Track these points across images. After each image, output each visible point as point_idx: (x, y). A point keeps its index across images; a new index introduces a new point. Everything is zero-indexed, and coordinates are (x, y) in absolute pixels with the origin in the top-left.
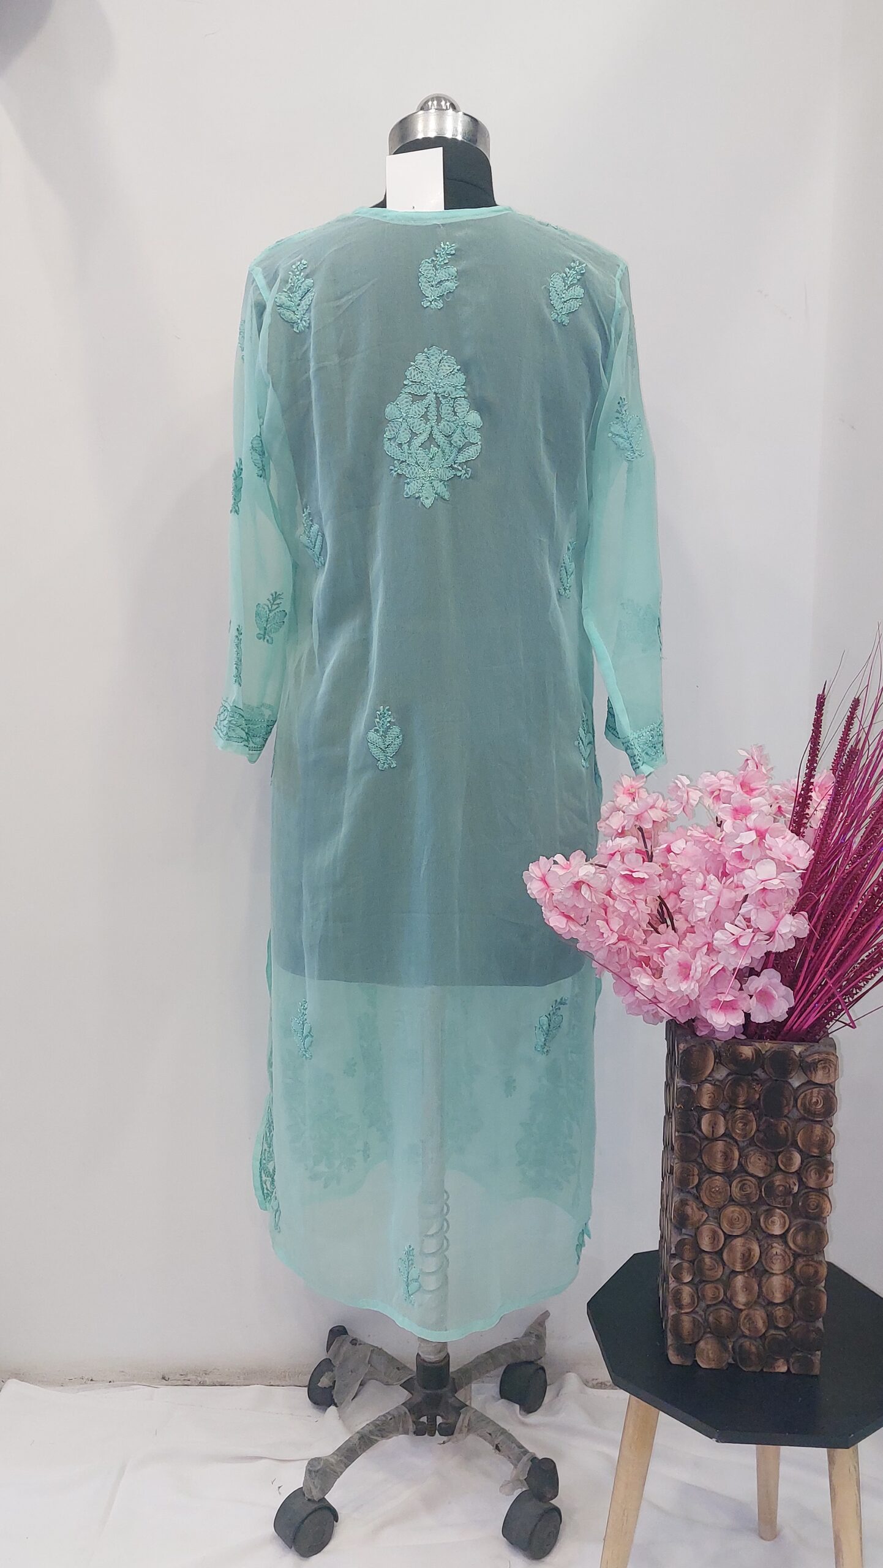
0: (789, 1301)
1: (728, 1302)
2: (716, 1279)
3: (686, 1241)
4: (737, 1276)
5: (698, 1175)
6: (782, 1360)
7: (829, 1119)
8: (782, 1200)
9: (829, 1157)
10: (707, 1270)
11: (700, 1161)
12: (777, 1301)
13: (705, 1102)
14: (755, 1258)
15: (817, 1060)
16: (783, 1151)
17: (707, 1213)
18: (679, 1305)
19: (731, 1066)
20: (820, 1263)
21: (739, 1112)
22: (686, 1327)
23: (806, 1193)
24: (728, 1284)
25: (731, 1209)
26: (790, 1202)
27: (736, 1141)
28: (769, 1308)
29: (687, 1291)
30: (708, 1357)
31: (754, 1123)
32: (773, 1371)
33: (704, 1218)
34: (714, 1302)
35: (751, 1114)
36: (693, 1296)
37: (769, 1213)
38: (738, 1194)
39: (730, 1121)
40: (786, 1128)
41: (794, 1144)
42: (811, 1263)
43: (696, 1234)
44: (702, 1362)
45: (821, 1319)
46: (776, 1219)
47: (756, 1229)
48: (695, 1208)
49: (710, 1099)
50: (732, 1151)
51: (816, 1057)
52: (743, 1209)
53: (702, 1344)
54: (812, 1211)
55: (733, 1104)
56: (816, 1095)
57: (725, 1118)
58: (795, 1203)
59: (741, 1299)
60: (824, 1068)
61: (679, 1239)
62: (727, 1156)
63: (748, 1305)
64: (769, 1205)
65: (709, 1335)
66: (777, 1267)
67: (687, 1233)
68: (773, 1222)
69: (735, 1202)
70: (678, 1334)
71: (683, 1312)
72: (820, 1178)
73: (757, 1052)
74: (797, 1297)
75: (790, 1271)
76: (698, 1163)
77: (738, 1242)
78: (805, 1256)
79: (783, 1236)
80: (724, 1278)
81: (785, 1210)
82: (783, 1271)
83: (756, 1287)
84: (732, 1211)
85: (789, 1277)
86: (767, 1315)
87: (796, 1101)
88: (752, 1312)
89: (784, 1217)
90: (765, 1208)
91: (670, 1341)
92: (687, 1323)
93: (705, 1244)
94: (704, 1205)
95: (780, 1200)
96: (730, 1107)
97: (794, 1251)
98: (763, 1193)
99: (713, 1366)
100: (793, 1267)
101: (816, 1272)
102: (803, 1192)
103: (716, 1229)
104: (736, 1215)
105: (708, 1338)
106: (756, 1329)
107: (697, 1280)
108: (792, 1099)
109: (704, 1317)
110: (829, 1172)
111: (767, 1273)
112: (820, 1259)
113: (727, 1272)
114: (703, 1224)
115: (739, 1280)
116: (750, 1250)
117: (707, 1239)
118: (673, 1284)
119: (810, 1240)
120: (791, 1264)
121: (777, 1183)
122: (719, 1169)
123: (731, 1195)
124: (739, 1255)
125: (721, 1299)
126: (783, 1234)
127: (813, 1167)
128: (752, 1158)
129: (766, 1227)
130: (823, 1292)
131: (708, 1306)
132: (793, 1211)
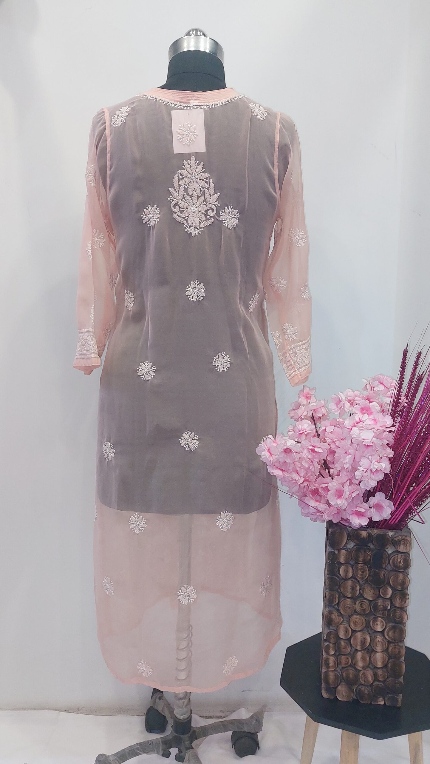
0: (385, 666)
1: (353, 666)
2: (347, 653)
3: (332, 633)
4: (358, 652)
5: (338, 598)
6: (381, 698)
7: (407, 571)
8: (382, 613)
9: (407, 591)
10: (343, 648)
11: (339, 590)
12: (379, 667)
13: (342, 560)
14: (367, 643)
15: (400, 540)
16: (382, 587)
17: (342, 618)
18: (328, 667)
19: (355, 541)
20: (401, 647)
21: (360, 565)
22: (331, 678)
23: (394, 610)
24: (353, 656)
25: (355, 616)
26: (386, 614)
27: (358, 581)
28: (375, 670)
29: (332, 659)
30: (342, 694)
31: (368, 572)
32: (376, 703)
33: (341, 621)
34: (346, 666)
35: (366, 566)
36: (335, 662)
37: (375, 619)
38: (359, 609)
39: (355, 570)
40: (384, 575)
41: (389, 583)
42: (396, 647)
43: (337, 629)
44: (340, 697)
45: (402, 677)
46: (379, 622)
47: (368, 627)
48: (336, 615)
49: (345, 558)
50: (356, 586)
51: (400, 538)
52: (362, 617)
53: (339, 687)
54: (398, 619)
55: (357, 561)
56: (399, 558)
57: (352, 568)
58: (389, 615)
59: (360, 664)
60: (404, 544)
61: (328, 632)
62: (353, 588)
63: (364, 668)
64: (375, 615)
65: (343, 683)
66: (379, 648)
67: (333, 629)
68: (377, 624)
69: (358, 613)
70: (327, 682)
71: (329, 670)
72: (401, 602)
73: (369, 534)
74: (390, 665)
75: (385, 651)
76: (338, 592)
77: (359, 634)
78: (393, 643)
79: (382, 632)
80: (352, 653)
81: (383, 619)
82: (382, 651)
83: (368, 659)
84: (356, 617)
85: (385, 654)
86: (374, 674)
87: (389, 560)
88: (365, 671)
89: (383, 622)
90: (373, 617)
91: (323, 685)
92: (331, 676)
93: (342, 635)
94: (341, 614)
95: (380, 612)
96: (355, 563)
97: (388, 640)
98: (372, 609)
99: (345, 699)
100: (387, 649)
101: (400, 652)
102: (393, 609)
103: (347, 627)
104: (358, 620)
105: (343, 684)
106: (368, 682)
107: (337, 654)
108: (387, 560)
109: (341, 673)
110: (406, 599)
111: (374, 651)
112: (402, 645)
113: (353, 650)
114: (340, 624)
115: (359, 655)
116: (365, 639)
117: (343, 632)
118: (325, 655)
119: (396, 634)
120: (386, 647)
121: (379, 604)
122: (349, 595)
123: (355, 610)
124: (359, 641)
125: (350, 664)
126: (382, 631)
127: (398, 596)
128: (367, 590)
129: (373, 626)
130: (403, 662)
131: (343, 668)
132: (387, 619)
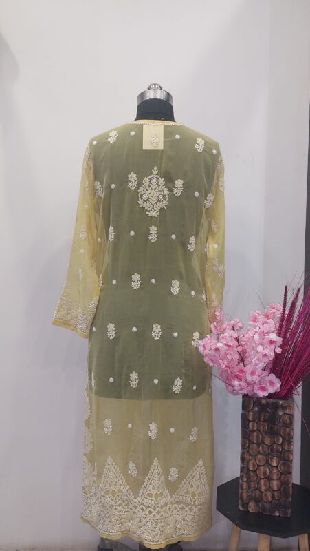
0: (279, 490)
1: (259, 489)
2: (254, 480)
3: (245, 466)
5: (248, 443)
6: (277, 511)
7: (291, 426)
8: (276, 454)
9: (292, 439)
10: (252, 477)
11: (249, 439)
12: (275, 490)
14: (267, 474)
16: (276, 437)
17: (251, 457)
19: (258, 406)
21: (261, 422)
22: (245, 497)
24: (258, 483)
25: (259, 456)
27: (261, 432)
28: (272, 492)
29: (245, 484)
30: (252, 508)
31: (266, 427)
32: (274, 515)
35: (265, 423)
36: (247, 486)
37: (272, 458)
38: (262, 451)
40: (277, 429)
41: (280, 435)
42: (287, 476)
43: (248, 464)
44: (250, 510)
45: (290, 497)
46: (274, 460)
47: (267, 463)
48: (247, 455)
49: (252, 417)
50: (259, 435)
51: (286, 405)
52: (263, 456)
53: (250, 503)
54: (287, 458)
55: (259, 420)
56: (286, 417)
57: (257, 424)
58: (280, 455)
59: (263, 488)
60: (289, 408)
61: (242, 465)
63: (266, 490)
66: (275, 477)
67: (245, 463)
69: (261, 454)
70: (242, 500)
71: (243, 491)
72: (289, 446)
73: (267, 402)
74: (282, 489)
75: (279, 479)
77: (262, 468)
78: (284, 474)
81: (277, 457)
82: (277, 479)
83: (268, 484)
85: (279, 481)
86: (272, 495)
88: (266, 493)
89: (277, 460)
90: (270, 456)
91: (240, 502)
94: (250, 454)
97: (280, 472)
98: (270, 451)
99: (254, 511)
101: (288, 480)
102: (283, 451)
103: (254, 463)
104: (261, 458)
105: (252, 501)
106: (268, 500)
107: (248, 480)
108: (279, 419)
109: (250, 494)
110: (292, 445)
111: (272, 479)
113: (258, 478)
114: (250, 461)
115: (262, 481)
116: (265, 471)
117: (251, 466)
118: (240, 481)
119: (286, 468)
120: (280, 477)
121: (274, 448)
122: (255, 442)
123: (259, 451)
124: (262, 472)
125: (256, 488)
126: (277, 466)
127: (286, 443)
128: (266, 439)
129: (271, 463)
131: (252, 490)
